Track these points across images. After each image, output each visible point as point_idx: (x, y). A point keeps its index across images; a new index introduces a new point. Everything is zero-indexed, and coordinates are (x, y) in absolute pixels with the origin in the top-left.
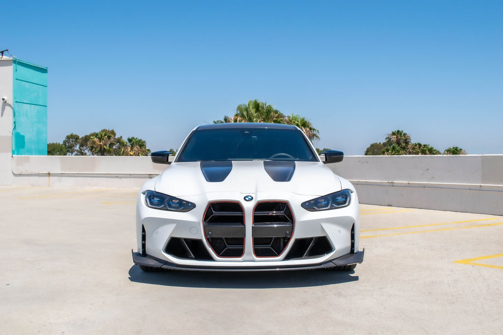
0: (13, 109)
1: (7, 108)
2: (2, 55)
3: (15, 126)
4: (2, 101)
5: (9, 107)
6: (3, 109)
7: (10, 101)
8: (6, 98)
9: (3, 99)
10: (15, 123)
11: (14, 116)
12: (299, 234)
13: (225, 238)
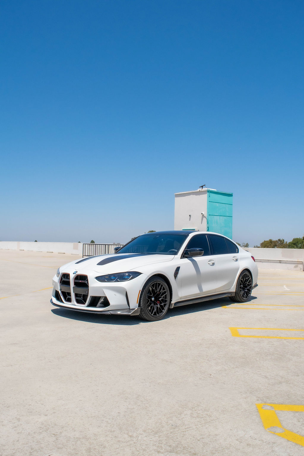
0: (207, 219)
1: (204, 218)
2: (202, 188)
3: (208, 229)
4: (202, 215)
5: (205, 218)
6: (202, 219)
7: (206, 215)
8: (203, 213)
9: (202, 214)
10: (208, 227)
11: (208, 223)
12: (92, 293)
13: (67, 292)
